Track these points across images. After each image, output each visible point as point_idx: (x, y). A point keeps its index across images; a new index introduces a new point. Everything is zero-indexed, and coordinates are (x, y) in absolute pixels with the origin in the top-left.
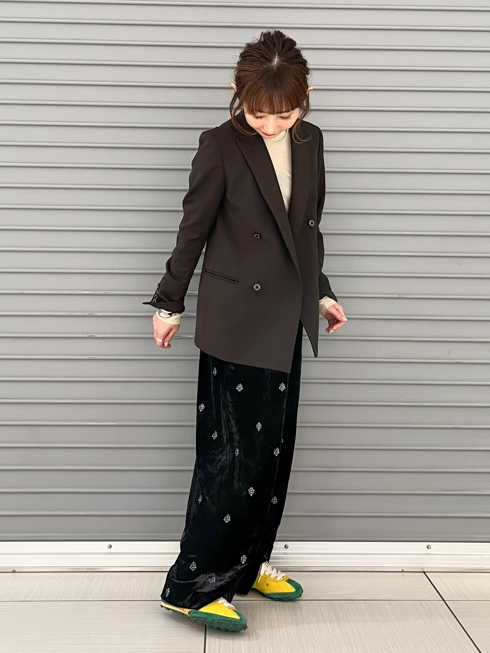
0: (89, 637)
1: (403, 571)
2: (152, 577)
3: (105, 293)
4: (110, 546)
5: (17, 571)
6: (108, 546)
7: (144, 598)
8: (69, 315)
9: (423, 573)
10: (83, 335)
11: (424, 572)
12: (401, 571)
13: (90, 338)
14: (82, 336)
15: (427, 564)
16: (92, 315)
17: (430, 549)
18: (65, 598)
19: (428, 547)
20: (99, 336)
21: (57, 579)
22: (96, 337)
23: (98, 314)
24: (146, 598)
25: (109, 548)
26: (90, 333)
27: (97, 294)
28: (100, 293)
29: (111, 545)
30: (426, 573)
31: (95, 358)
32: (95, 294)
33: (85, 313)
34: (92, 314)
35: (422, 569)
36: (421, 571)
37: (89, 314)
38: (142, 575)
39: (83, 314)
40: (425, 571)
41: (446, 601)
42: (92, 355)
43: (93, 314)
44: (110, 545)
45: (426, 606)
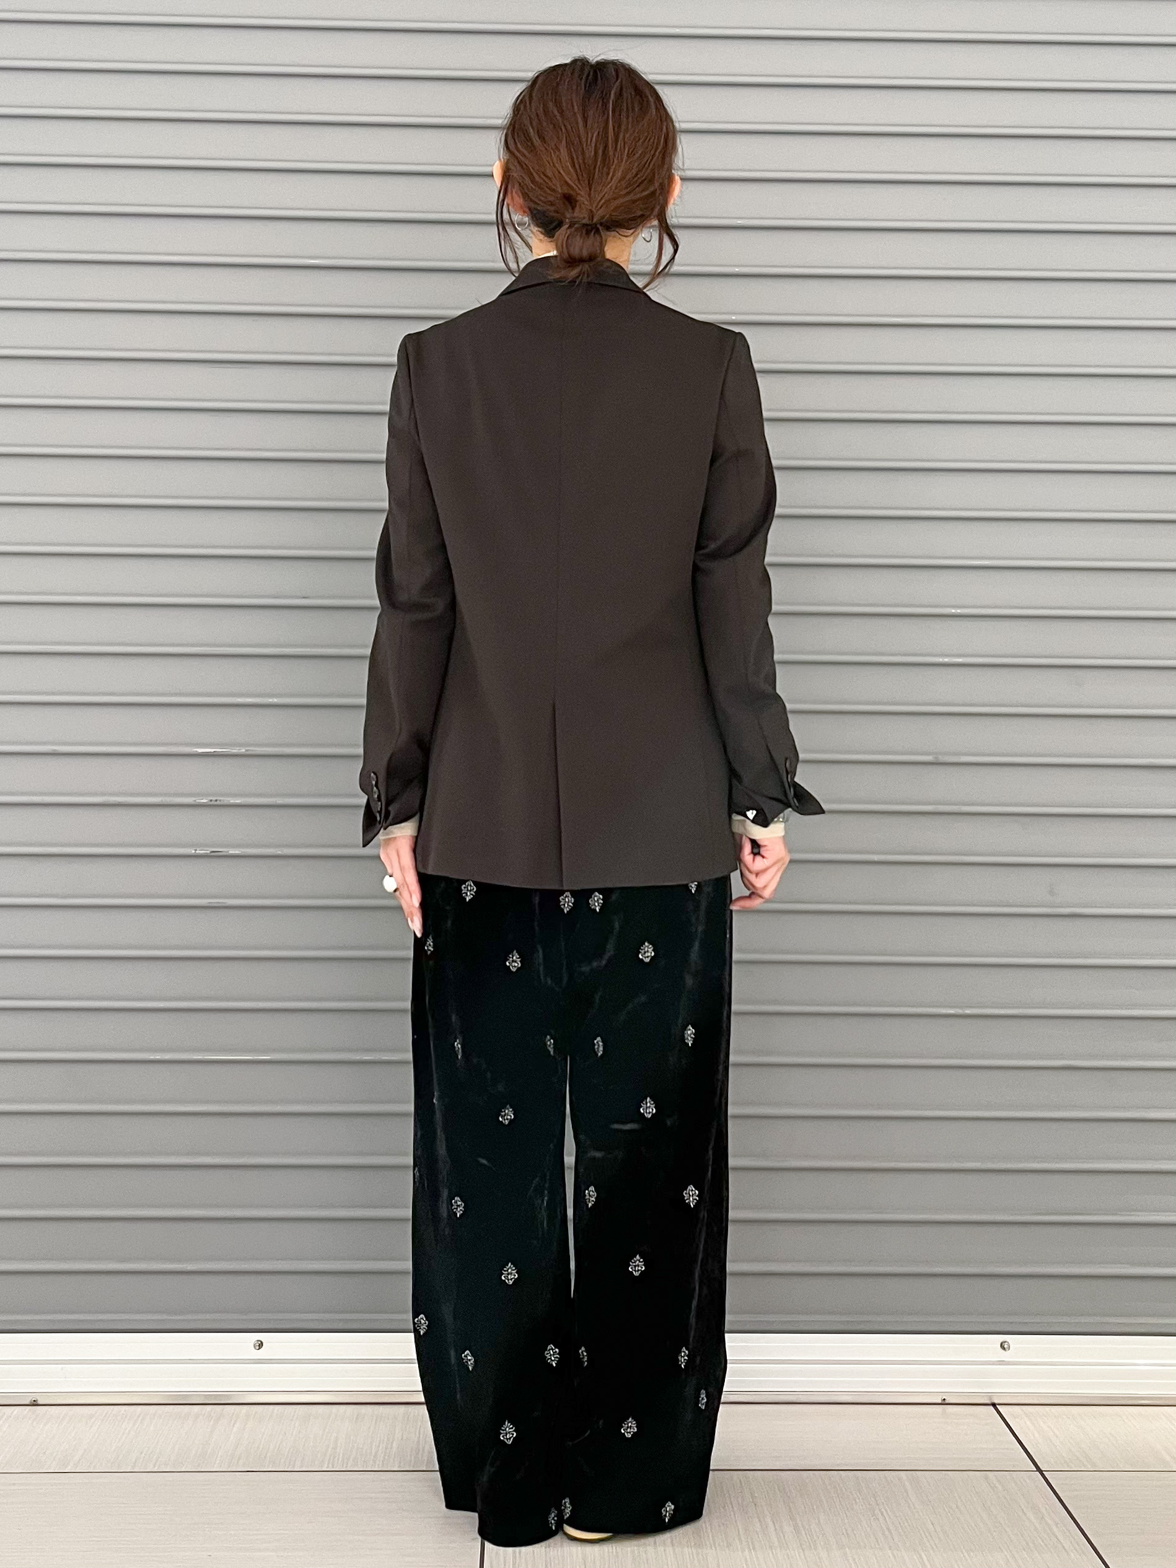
1: (944, 1403)
2: (358, 1415)
3: (246, 750)
4: (260, 1342)
5: (40, 1402)
6: (254, 1345)
7: (339, 1465)
8: (165, 802)
9: (992, 1408)
10: (196, 850)
11: (994, 1405)
12: (940, 1402)
13: (213, 856)
14: (194, 852)
15: (1002, 1385)
16: (218, 803)
17: (1008, 1352)
18: (154, 1466)
19: (1002, 1347)
20: (232, 852)
21: (136, 1422)
22: (227, 854)
23: (232, 801)
24: (344, 1467)
25: (258, 1348)
26: (214, 846)
27: (229, 753)
28: (235, 751)
29: (262, 1343)
30: (999, 1407)
31: (224, 903)
32: (223, 753)
33: (199, 798)
34: (216, 800)
35: (990, 1397)
36: (988, 1402)
37: (211, 801)
38: (334, 1410)
39: (195, 801)
40: (996, 1401)
41: (1044, 1472)
42: (216, 897)
43: (220, 801)
44: (258, 1341)
45: (997, 1485)
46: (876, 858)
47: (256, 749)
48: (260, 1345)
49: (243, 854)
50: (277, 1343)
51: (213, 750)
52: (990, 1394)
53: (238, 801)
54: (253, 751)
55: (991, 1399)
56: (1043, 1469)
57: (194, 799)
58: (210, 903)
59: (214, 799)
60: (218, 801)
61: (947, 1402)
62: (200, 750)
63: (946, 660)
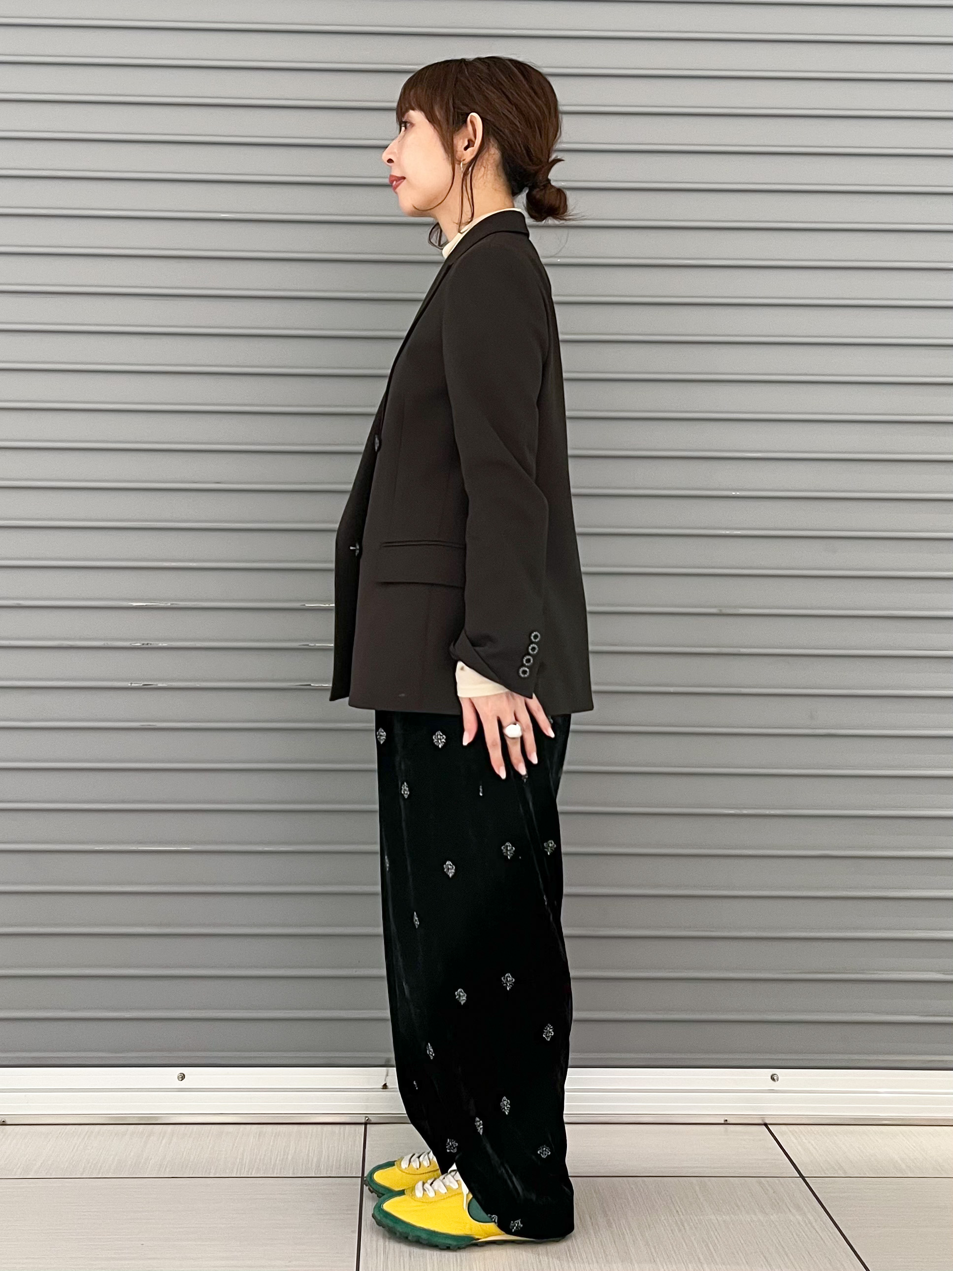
0: (143, 1244)
1: (726, 1123)
2: (260, 1133)
3: (171, 604)
4: (182, 1075)
5: (8, 1122)
6: (178, 1077)
7: (245, 1172)
8: (106, 645)
9: (764, 1127)
10: (131, 684)
11: (766, 1125)
12: (723, 1122)
13: (145, 688)
14: (130, 685)
15: (772, 1109)
16: (149, 646)
17: (777, 1083)
18: (99, 1173)
19: (773, 1079)
20: (160, 685)
21: (84, 1138)
22: (156, 686)
23: (160, 645)
24: (250, 1173)
25: (181, 1079)
26: (146, 680)
27: (157, 606)
28: (162, 604)
29: (184, 1075)
30: (769, 1126)
31: (154, 725)
32: (152, 606)
33: (134, 642)
34: (148, 644)
35: (763, 1119)
36: (760, 1122)
37: (143, 644)
38: (241, 1129)
39: (131, 644)
40: (767, 1122)
41: (806, 1178)
42: (147, 721)
43: (151, 644)
44: (181, 1073)
45: (769, 1188)
46: (672, 689)
47: (179, 603)
48: (182, 1077)
49: (169, 686)
50: (197, 1076)
51: (145, 604)
52: (762, 1116)
53: (165, 645)
54: (176, 604)
55: (763, 1120)
56: (805, 1176)
57: (130, 643)
58: (142, 725)
59: (146, 643)
60: (149, 645)
61: (728, 1122)
62: (135, 604)
63: (728, 532)
